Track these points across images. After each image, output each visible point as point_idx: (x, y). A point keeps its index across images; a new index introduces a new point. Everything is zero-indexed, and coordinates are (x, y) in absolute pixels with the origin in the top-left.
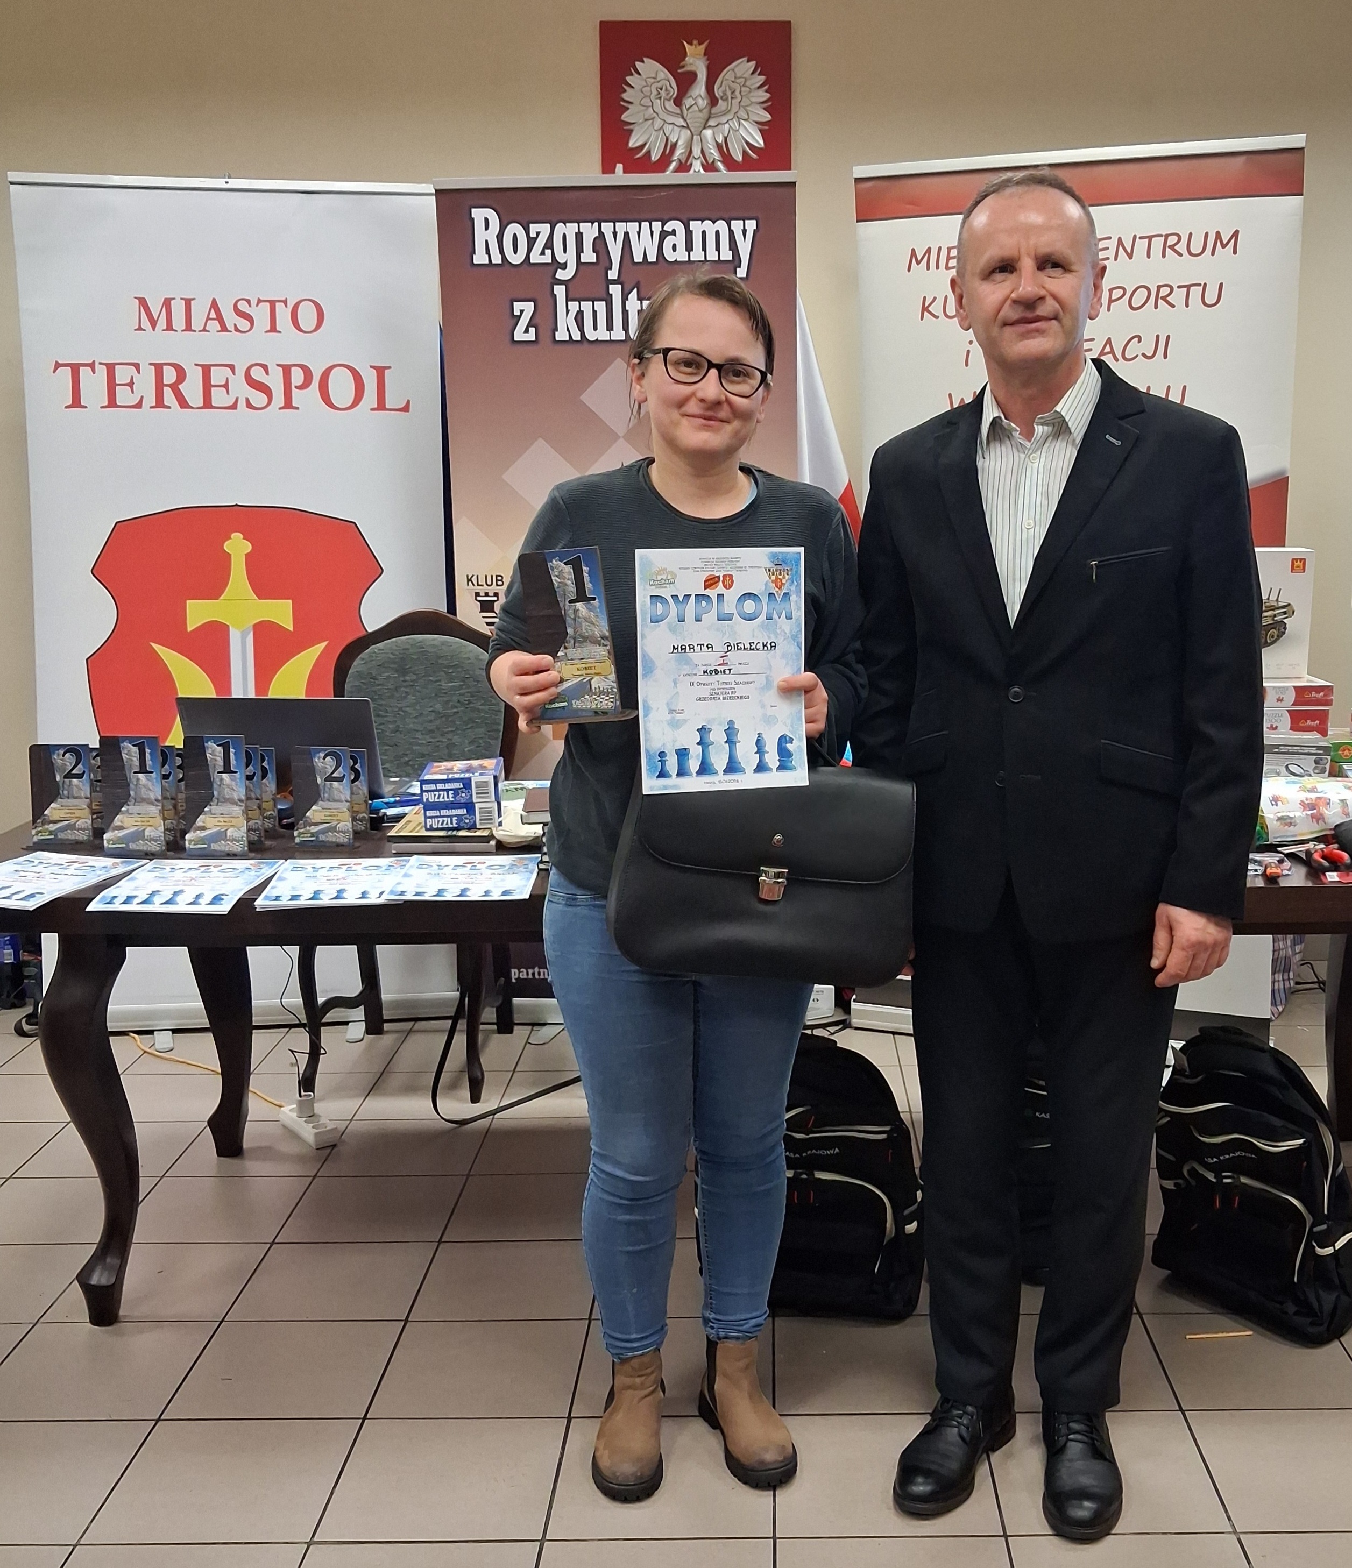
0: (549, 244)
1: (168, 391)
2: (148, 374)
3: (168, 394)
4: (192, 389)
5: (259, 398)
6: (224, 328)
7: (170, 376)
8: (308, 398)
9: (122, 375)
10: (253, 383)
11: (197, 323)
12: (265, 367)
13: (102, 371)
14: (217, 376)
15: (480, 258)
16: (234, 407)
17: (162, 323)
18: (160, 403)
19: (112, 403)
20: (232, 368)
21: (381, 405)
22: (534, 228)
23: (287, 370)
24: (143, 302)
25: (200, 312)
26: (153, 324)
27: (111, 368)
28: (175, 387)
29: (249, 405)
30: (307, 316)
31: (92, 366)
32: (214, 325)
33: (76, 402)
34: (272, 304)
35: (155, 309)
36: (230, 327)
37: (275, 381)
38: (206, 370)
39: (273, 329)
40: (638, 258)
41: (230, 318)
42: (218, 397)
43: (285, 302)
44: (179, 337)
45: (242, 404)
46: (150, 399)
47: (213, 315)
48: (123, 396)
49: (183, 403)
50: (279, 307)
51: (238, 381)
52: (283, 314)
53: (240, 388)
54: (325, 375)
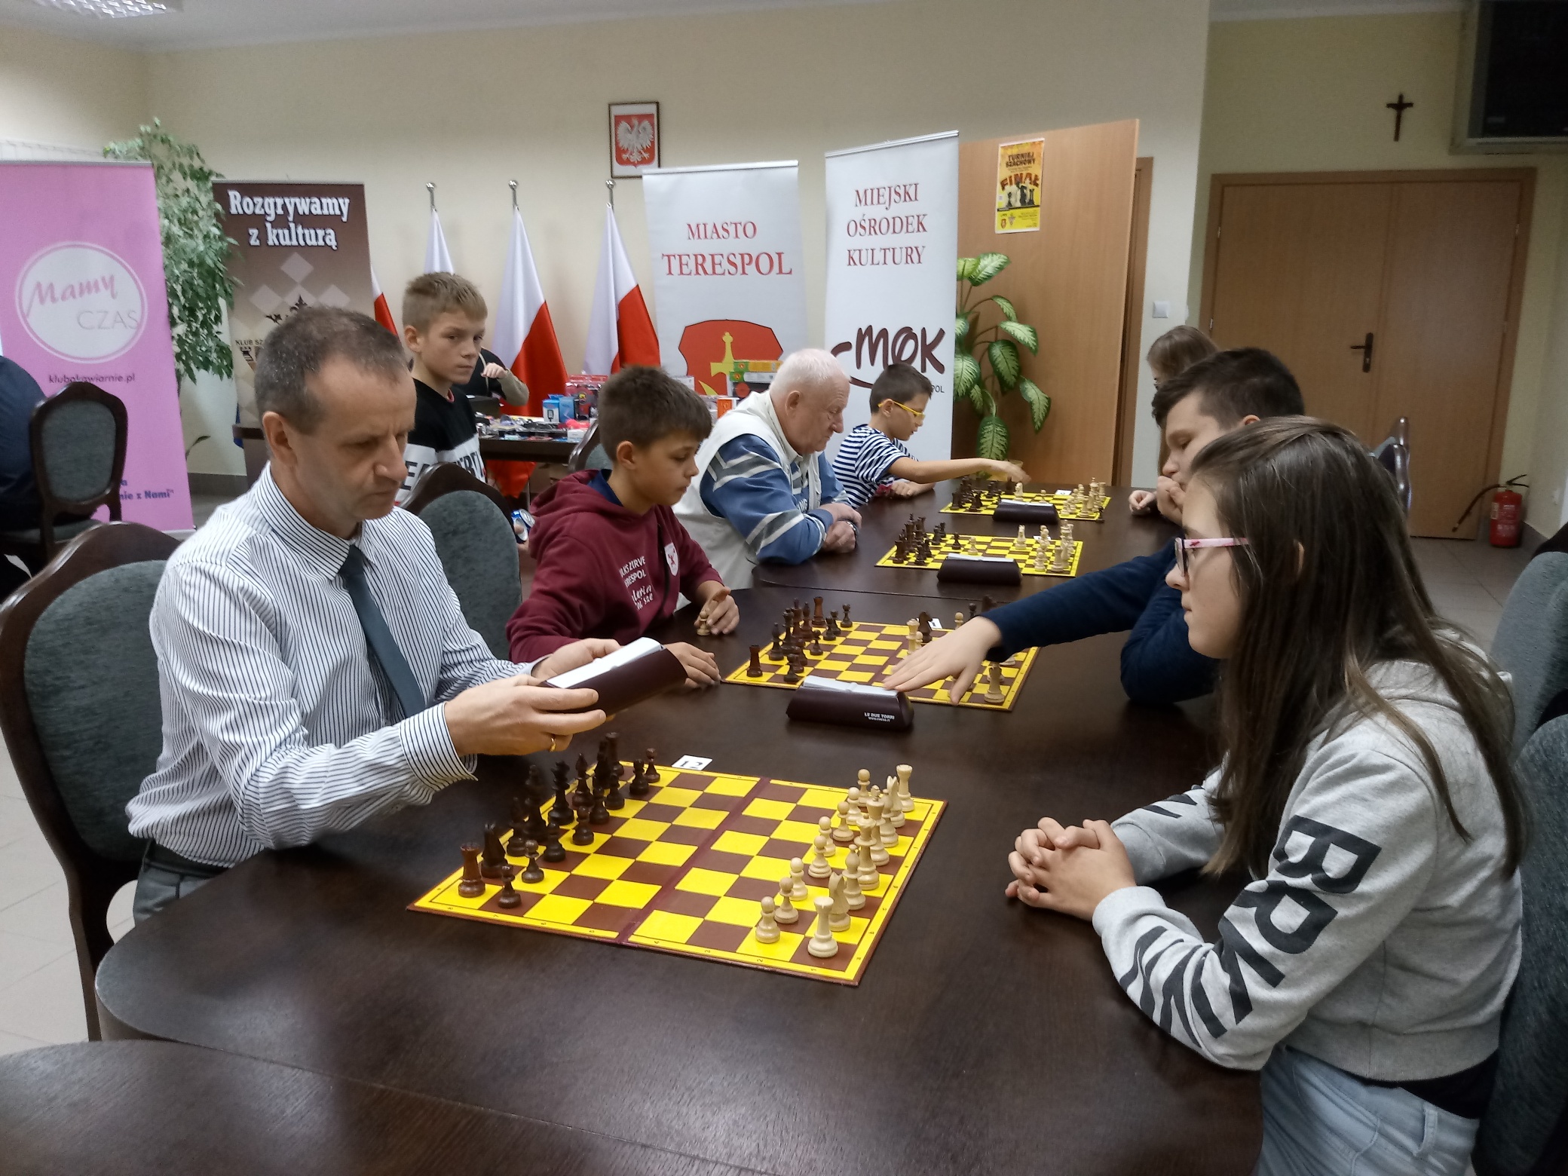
1: (700, 267)
2: (693, 258)
3: (700, 269)
4: (708, 266)
5: (732, 269)
6: (719, 237)
7: (700, 260)
8: (751, 269)
9: (685, 259)
10: (730, 262)
11: (709, 234)
12: (734, 255)
13: (677, 257)
14: (717, 259)
16: (724, 274)
17: (696, 235)
18: (697, 273)
19: (682, 273)
20: (722, 255)
21: (781, 272)
23: (742, 255)
24: (689, 225)
25: (710, 228)
26: (694, 235)
27: (680, 256)
28: (702, 265)
29: (729, 273)
30: (750, 230)
31: (674, 256)
32: (715, 236)
33: (670, 273)
35: (694, 229)
36: (721, 236)
37: (738, 261)
38: (713, 256)
39: (737, 236)
41: (721, 232)
42: (718, 269)
43: (740, 223)
44: (703, 241)
45: (726, 272)
46: (694, 271)
47: (714, 231)
48: (685, 270)
49: (705, 272)
50: (739, 225)
51: (725, 263)
52: (740, 229)
53: (726, 265)
54: (758, 258)
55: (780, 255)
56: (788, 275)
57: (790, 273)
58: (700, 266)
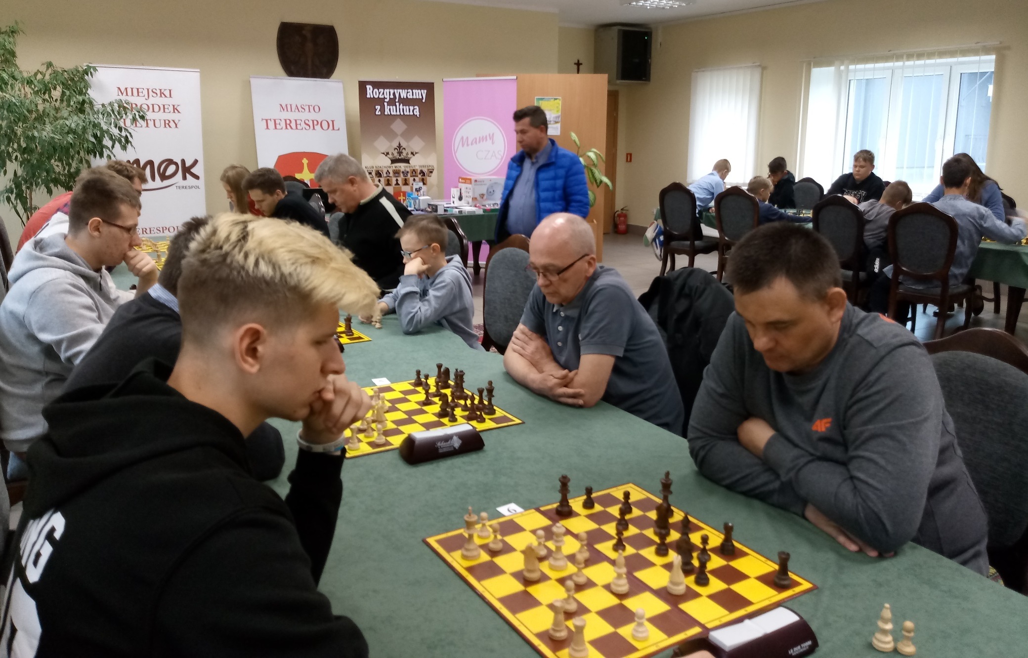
0: (383, 93)
2: (283, 122)
3: (288, 126)
4: (293, 125)
5: (307, 127)
7: (288, 122)
8: (318, 127)
9: (278, 122)
10: (306, 124)
11: (293, 110)
12: (308, 120)
13: (273, 121)
14: (298, 122)
15: (368, 96)
17: (286, 110)
18: (286, 128)
19: (276, 128)
21: (333, 129)
22: (380, 90)
23: (313, 121)
24: (281, 105)
25: (293, 107)
26: (284, 110)
27: (275, 120)
29: (306, 129)
30: (317, 109)
31: (271, 120)
32: (297, 110)
33: (267, 128)
34: (309, 106)
35: (284, 106)
36: (300, 111)
37: (311, 123)
38: (296, 121)
39: (310, 111)
40: (402, 97)
41: (300, 109)
42: (299, 127)
43: (312, 106)
44: (290, 113)
45: (304, 128)
46: (284, 127)
47: (296, 108)
48: (278, 126)
49: (291, 128)
50: (310, 107)
51: (303, 123)
52: (311, 108)
53: (303, 125)
54: (321, 122)
55: (333, 121)
56: (337, 131)
57: (339, 129)
58: (288, 124)
